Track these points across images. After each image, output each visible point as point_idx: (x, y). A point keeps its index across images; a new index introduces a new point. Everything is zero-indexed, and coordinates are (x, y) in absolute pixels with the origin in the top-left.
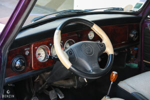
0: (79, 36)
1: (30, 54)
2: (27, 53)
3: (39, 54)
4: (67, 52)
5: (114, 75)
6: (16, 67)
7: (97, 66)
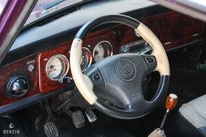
0: (119, 33)
1: (35, 70)
2: (31, 68)
3: (52, 67)
4: (90, 77)
5: (171, 100)
6: (13, 92)
7: (139, 96)
